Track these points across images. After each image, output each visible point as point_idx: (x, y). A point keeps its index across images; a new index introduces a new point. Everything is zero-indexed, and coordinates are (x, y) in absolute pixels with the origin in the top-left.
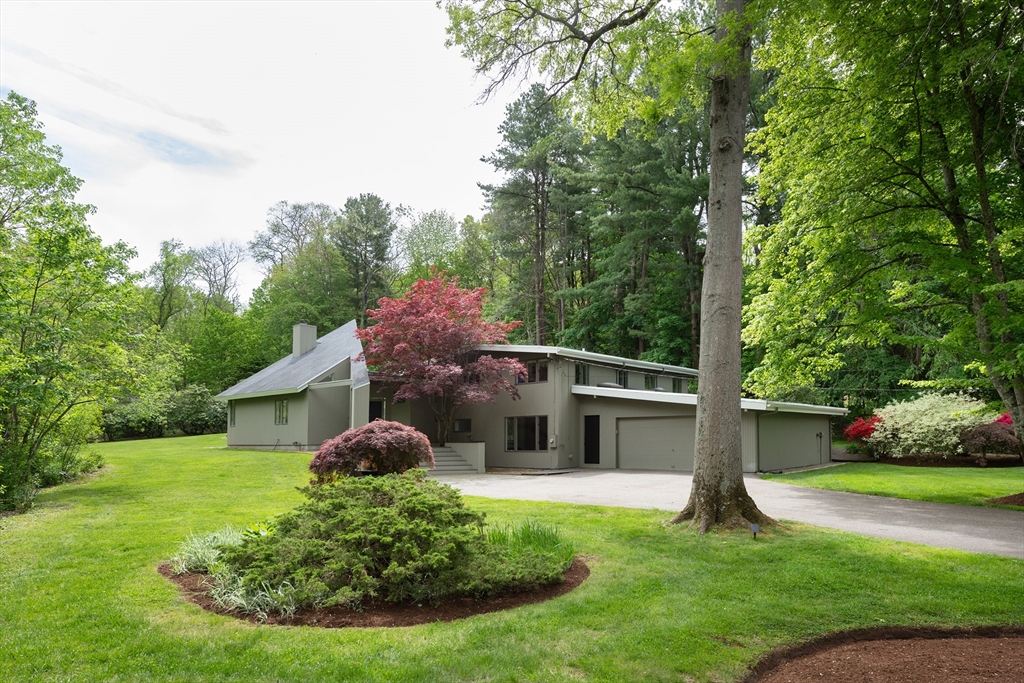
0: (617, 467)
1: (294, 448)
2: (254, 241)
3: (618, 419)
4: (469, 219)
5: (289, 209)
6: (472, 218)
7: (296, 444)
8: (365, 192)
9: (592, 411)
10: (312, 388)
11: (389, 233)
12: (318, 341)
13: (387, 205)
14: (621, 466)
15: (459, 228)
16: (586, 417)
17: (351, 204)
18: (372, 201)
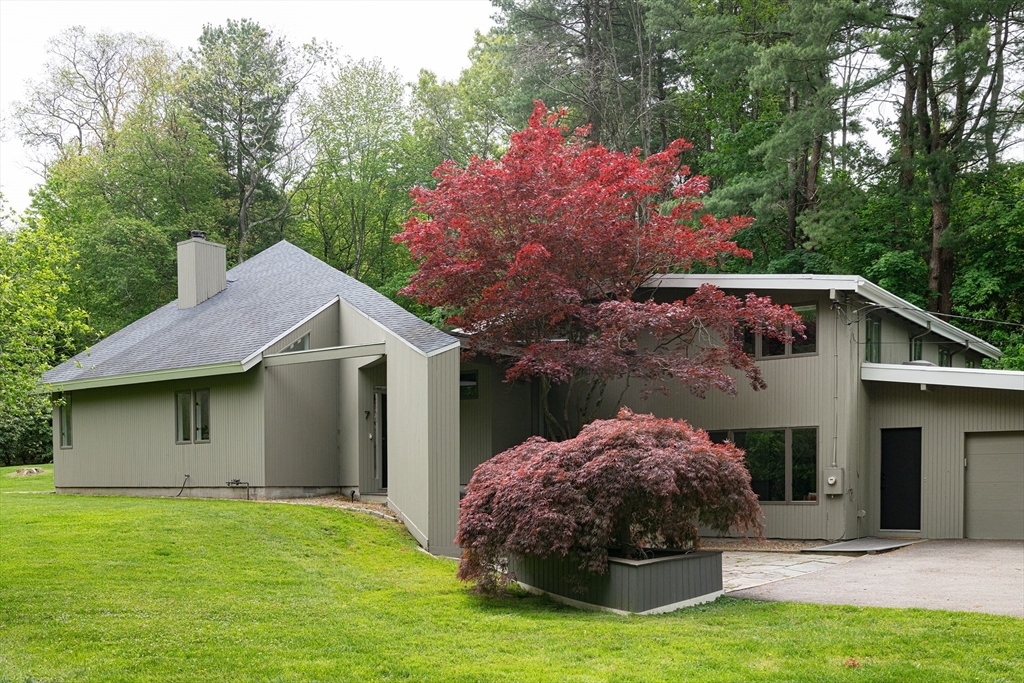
0: (966, 534)
1: (229, 492)
2: (26, 102)
3: (968, 435)
4: (427, 79)
5: (88, 44)
6: (433, 77)
7: (236, 485)
8: (237, 18)
9: (902, 418)
10: (272, 362)
11: (282, 99)
12: (230, 275)
13: (280, 44)
14: (973, 535)
15: (407, 98)
16: (883, 430)
17: (209, 38)
18: (250, 35)
